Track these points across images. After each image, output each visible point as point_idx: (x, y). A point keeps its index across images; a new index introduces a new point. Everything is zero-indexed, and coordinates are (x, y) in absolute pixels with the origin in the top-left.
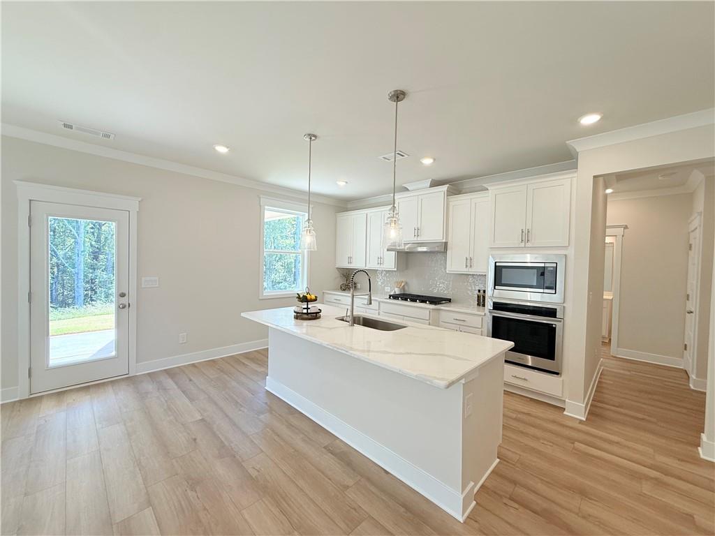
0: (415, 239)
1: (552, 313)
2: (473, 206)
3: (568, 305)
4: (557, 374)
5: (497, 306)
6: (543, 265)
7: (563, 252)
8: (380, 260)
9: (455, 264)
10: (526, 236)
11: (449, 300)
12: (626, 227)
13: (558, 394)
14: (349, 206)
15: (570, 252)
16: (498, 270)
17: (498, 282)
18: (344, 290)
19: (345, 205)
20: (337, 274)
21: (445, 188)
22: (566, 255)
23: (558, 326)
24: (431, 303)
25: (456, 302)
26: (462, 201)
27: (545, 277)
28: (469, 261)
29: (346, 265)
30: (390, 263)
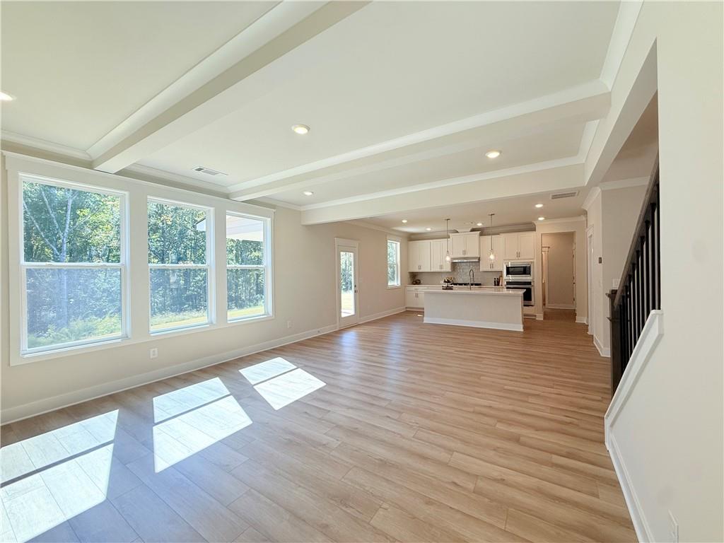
0: (463, 255)
1: (530, 283)
3: (535, 280)
4: (532, 306)
5: (508, 283)
6: (525, 266)
7: (532, 261)
8: (441, 267)
9: (484, 267)
10: (519, 255)
11: (480, 284)
12: (549, 248)
15: (535, 261)
16: (508, 268)
17: (508, 273)
18: (414, 284)
21: (479, 232)
23: (532, 288)
25: (484, 285)
26: (486, 239)
27: (526, 270)
28: (492, 266)
29: (416, 270)
30: (448, 268)
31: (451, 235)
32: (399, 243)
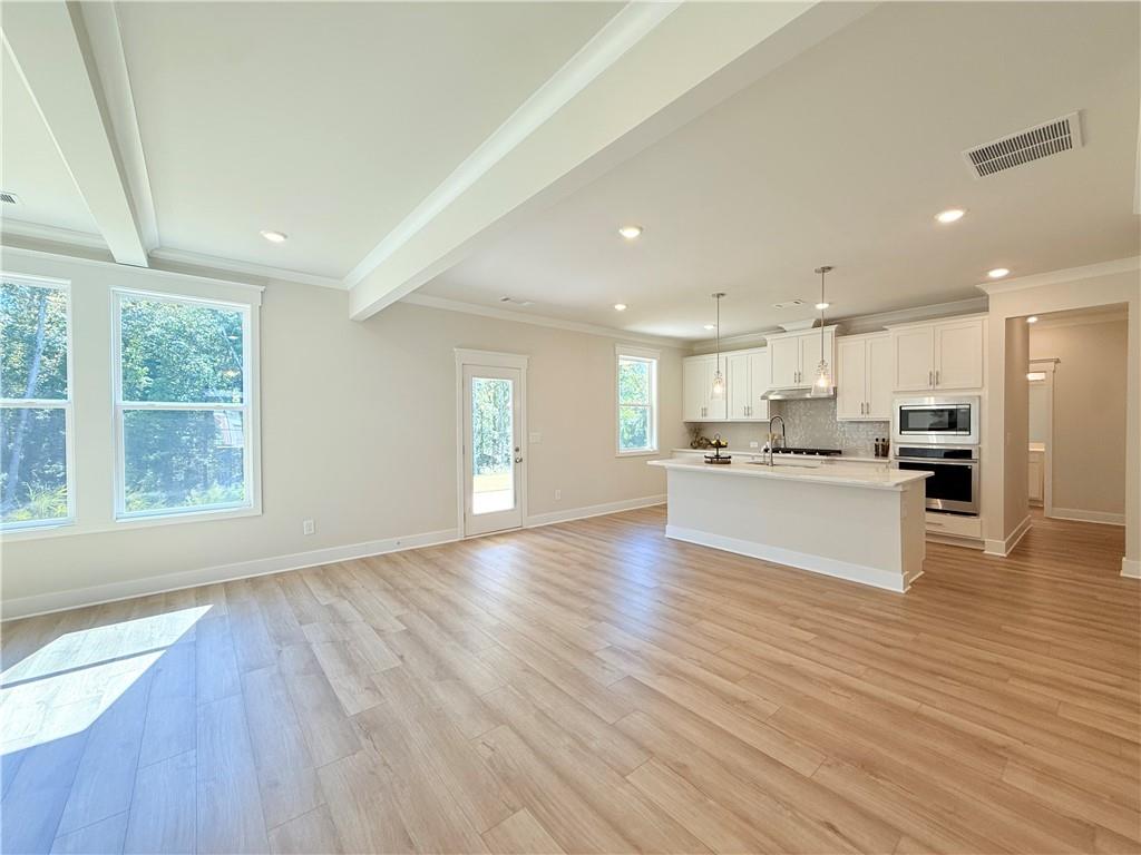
0: (796, 384)
1: (967, 454)
2: (868, 346)
3: (984, 446)
4: (975, 515)
5: (904, 452)
6: (954, 407)
7: (977, 393)
8: (748, 411)
9: (846, 410)
10: (935, 379)
11: (840, 452)
12: (1057, 361)
13: (976, 535)
14: (696, 348)
15: (985, 393)
16: (904, 415)
17: (904, 426)
18: (695, 448)
19: (692, 348)
20: (685, 430)
21: (833, 328)
22: (980, 397)
23: (974, 467)
24: (821, 454)
25: (849, 453)
26: (853, 343)
27: (952, 420)
28: (866, 408)
29: (698, 418)
30: (762, 413)
31: (768, 338)
32: (655, 362)
